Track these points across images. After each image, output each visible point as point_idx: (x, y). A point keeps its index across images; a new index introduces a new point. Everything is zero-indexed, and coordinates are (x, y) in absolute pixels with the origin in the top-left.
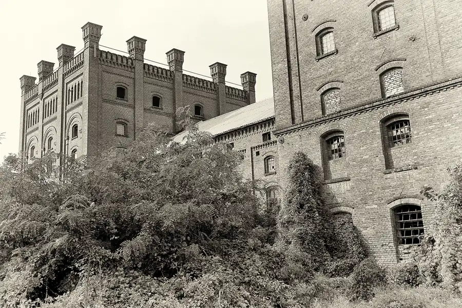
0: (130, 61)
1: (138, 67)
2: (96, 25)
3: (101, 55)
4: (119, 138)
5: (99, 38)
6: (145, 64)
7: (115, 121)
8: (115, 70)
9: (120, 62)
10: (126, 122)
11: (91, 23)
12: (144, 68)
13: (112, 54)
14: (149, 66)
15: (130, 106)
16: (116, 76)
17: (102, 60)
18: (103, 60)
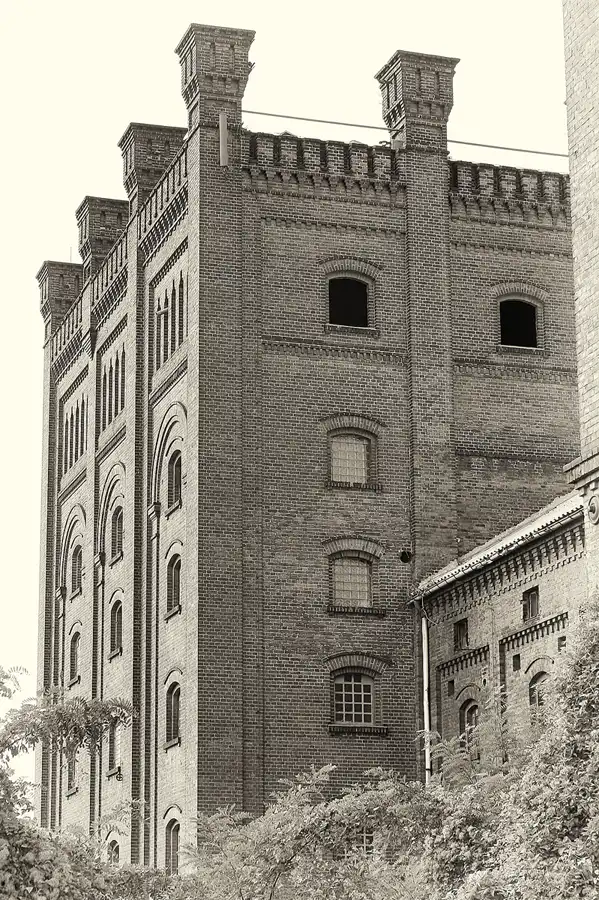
0: (384, 161)
1: (426, 180)
2: (225, 32)
3: (253, 154)
4: (341, 496)
5: (240, 82)
6: (455, 167)
7: (323, 427)
8: (317, 210)
9: (335, 171)
10: (373, 427)
11: (203, 28)
12: (454, 183)
13: (300, 144)
14: (476, 170)
15: (386, 355)
16: (324, 230)
17: (255, 173)
18: (264, 172)
